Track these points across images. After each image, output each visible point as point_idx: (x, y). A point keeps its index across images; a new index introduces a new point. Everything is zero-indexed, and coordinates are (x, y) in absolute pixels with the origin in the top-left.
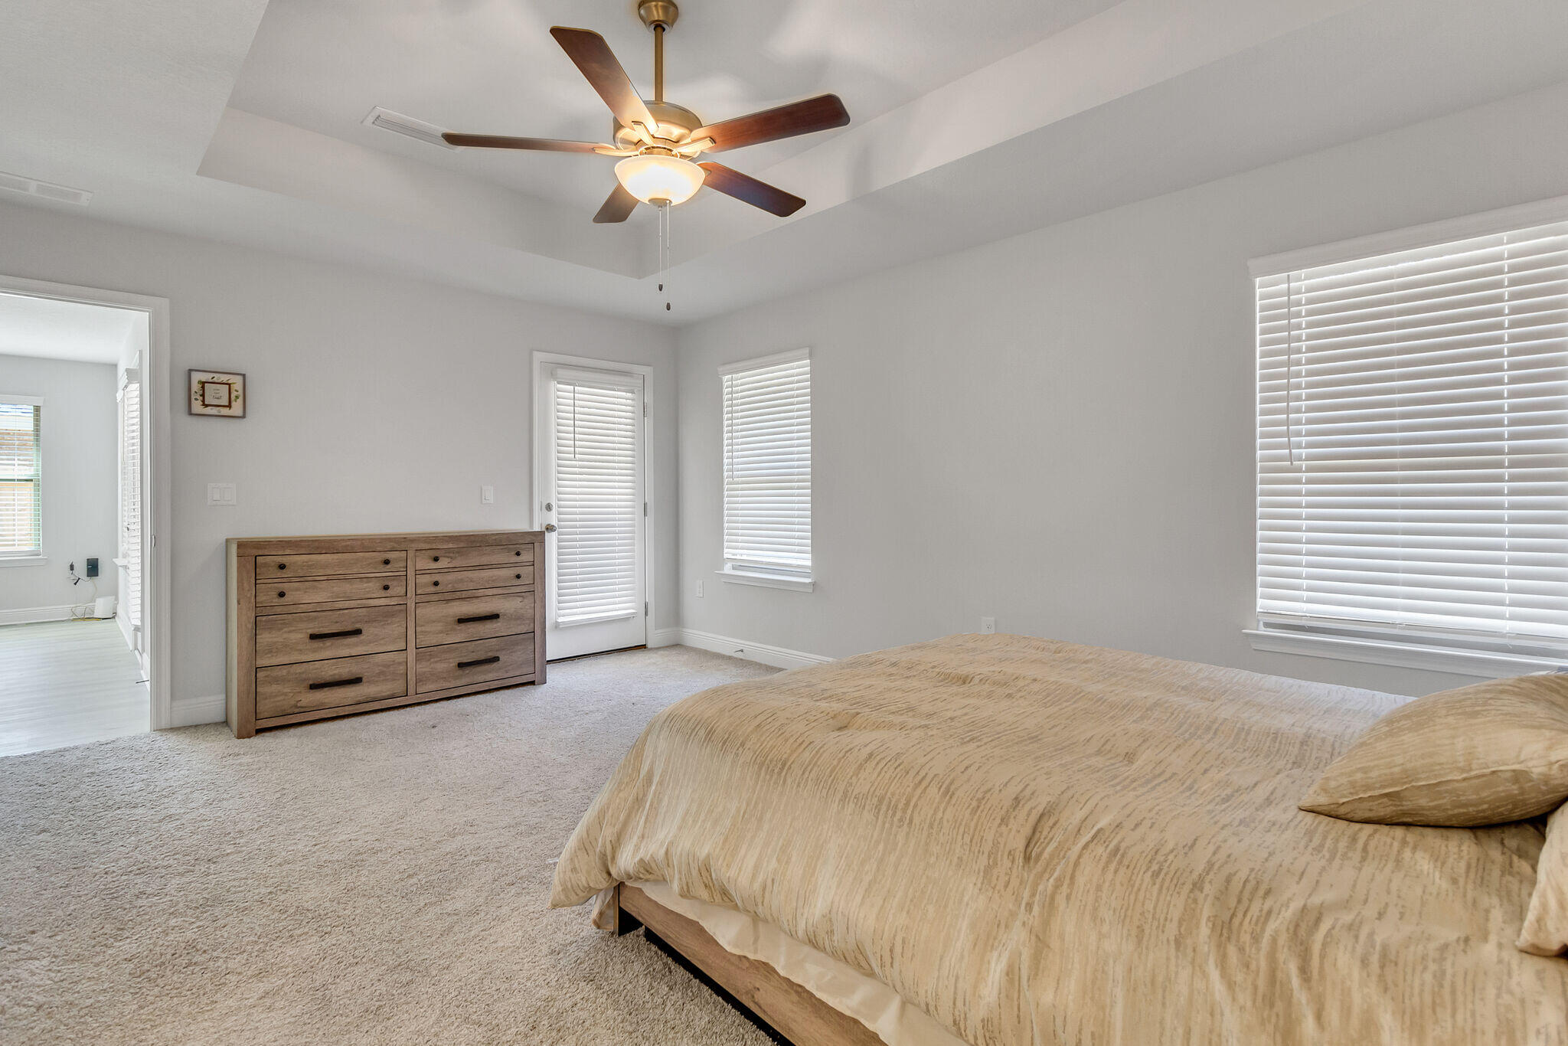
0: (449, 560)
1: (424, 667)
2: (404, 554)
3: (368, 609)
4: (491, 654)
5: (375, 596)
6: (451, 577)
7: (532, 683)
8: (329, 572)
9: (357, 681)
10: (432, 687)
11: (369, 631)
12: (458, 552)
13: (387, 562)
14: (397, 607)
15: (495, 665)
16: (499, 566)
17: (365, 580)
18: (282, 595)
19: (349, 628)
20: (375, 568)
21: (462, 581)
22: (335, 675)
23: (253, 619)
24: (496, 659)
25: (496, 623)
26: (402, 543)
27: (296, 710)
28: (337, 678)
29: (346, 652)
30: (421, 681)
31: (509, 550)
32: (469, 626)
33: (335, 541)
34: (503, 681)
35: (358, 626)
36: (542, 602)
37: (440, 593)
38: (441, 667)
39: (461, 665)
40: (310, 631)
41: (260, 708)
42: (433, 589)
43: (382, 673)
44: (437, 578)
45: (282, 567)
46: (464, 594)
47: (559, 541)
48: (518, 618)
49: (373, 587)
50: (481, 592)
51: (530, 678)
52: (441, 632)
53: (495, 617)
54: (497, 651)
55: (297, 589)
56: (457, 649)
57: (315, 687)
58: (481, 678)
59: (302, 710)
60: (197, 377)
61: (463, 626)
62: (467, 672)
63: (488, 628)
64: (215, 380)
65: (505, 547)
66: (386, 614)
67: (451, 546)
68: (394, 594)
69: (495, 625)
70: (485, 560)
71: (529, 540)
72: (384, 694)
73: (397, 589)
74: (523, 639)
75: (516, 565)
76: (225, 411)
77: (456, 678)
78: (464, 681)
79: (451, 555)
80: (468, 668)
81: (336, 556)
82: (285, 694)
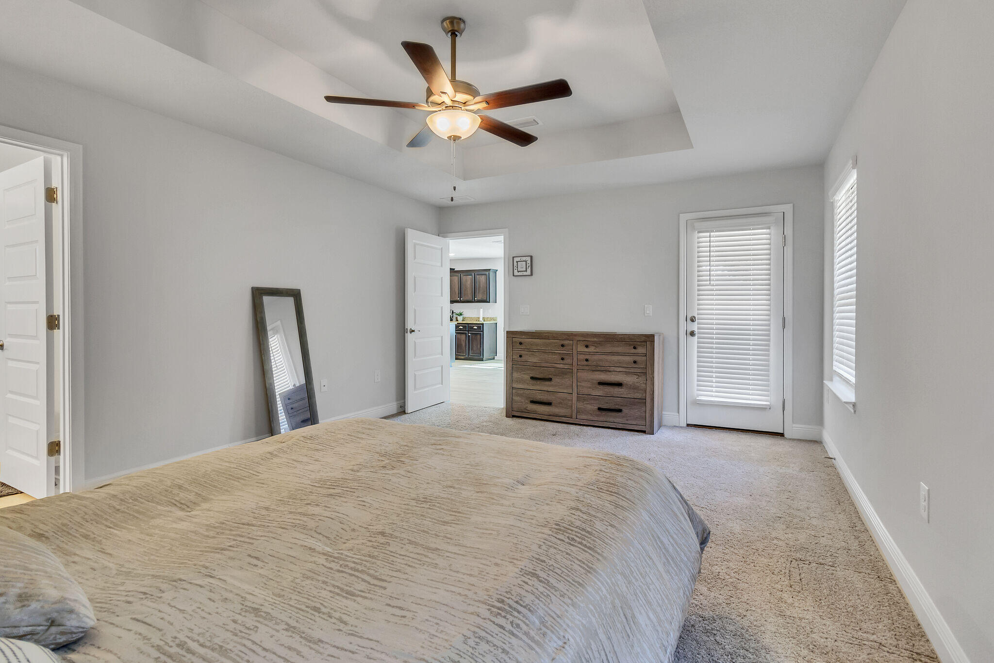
0: (594, 347)
1: (581, 405)
2: (571, 342)
3: (555, 369)
4: (617, 407)
5: (558, 362)
6: (596, 357)
7: (644, 432)
8: (539, 348)
9: (549, 404)
10: (585, 417)
11: (556, 380)
12: (599, 344)
13: (563, 346)
14: (568, 370)
15: (620, 414)
16: (624, 354)
17: (554, 354)
18: (521, 356)
19: (547, 377)
20: (558, 349)
21: (601, 360)
22: (541, 398)
23: (511, 366)
24: (620, 411)
25: (621, 389)
26: (570, 336)
27: (526, 411)
28: (542, 400)
29: (545, 388)
30: (579, 412)
31: (630, 345)
32: (606, 388)
33: (541, 333)
34: (625, 425)
35: (550, 376)
36: (652, 381)
37: (589, 365)
38: (589, 407)
39: (600, 409)
40: (531, 375)
41: (514, 406)
42: (585, 363)
43: (561, 403)
44: (587, 357)
45: (521, 343)
46: (603, 368)
47: (698, 343)
48: (634, 388)
49: (557, 357)
50: (612, 369)
51: (643, 428)
52: (590, 388)
53: (619, 385)
54: (622, 405)
55: (527, 355)
56: (598, 399)
57: (533, 402)
58: (611, 419)
59: (528, 412)
60: (516, 259)
61: (601, 387)
62: (604, 414)
63: (616, 391)
64: (522, 260)
65: (627, 343)
66: (563, 373)
67: (595, 339)
68: (567, 363)
69: (621, 390)
70: (616, 349)
71: (643, 339)
72: (561, 414)
73: (568, 361)
74: (639, 402)
75: (634, 354)
76: (525, 273)
77: (597, 416)
78: (601, 419)
79: (596, 345)
80: (604, 411)
81: (542, 340)
82: (522, 402)
